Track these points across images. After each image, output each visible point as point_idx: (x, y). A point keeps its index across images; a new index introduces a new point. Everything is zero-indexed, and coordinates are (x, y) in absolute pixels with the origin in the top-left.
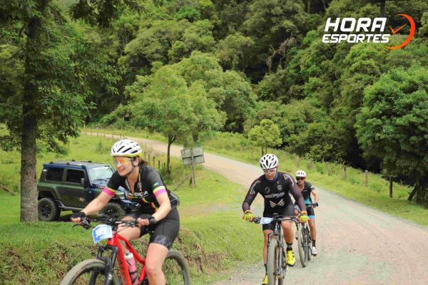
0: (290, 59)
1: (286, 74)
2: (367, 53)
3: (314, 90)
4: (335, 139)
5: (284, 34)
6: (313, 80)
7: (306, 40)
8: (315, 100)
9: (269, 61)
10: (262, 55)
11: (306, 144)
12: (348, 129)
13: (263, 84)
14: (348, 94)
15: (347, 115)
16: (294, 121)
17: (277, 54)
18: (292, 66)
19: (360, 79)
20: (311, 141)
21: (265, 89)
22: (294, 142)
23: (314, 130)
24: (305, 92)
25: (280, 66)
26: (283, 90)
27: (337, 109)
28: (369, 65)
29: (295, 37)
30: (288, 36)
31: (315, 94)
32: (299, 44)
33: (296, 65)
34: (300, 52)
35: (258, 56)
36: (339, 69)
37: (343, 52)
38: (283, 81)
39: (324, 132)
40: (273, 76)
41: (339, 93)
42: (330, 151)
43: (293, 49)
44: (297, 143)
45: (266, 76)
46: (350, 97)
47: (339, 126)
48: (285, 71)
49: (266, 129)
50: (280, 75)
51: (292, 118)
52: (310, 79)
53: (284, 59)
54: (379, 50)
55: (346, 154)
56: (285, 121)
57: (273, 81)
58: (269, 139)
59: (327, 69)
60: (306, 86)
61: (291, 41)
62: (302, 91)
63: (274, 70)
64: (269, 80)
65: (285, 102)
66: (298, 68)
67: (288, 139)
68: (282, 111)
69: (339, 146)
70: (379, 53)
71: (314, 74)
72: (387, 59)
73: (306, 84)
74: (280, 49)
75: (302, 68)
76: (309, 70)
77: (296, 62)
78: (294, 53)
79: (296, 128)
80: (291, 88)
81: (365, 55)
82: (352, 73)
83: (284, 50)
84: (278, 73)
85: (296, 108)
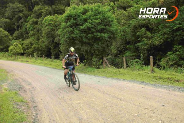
0: (23, 26)
1: (22, 31)
2: (50, 19)
3: (32, 35)
4: (42, 50)
5: (20, 18)
6: (32, 32)
7: (28, 20)
8: (33, 38)
9: (16, 27)
10: (13, 25)
11: (32, 53)
12: (46, 46)
13: (14, 35)
14: (45, 34)
15: (46, 41)
16: (27, 46)
17: (18, 25)
18: (24, 28)
19: (49, 28)
20: (34, 52)
21: (15, 37)
22: (28, 52)
23: (34, 48)
24: (30, 37)
25: (20, 29)
26: (22, 37)
27: (41, 40)
28: (51, 23)
29: (24, 19)
30: (21, 19)
31: (33, 37)
32: (25, 21)
33: (25, 28)
34: (26, 24)
35: (12, 26)
36: (40, 27)
37: (41, 22)
38: (22, 33)
39: (38, 48)
40: (17, 32)
41: (41, 35)
42: (41, 54)
43: (24, 23)
44: (29, 52)
45: (15, 32)
46: (46, 35)
47: (43, 45)
48: (21, 30)
49: (16, 46)
50: (20, 31)
51: (26, 45)
52: (31, 32)
53: (21, 27)
54: (54, 19)
55: (46, 55)
56: (24, 46)
57: (18, 33)
58: (18, 50)
59: (36, 28)
60: (29, 34)
61: (22, 20)
62: (28, 36)
63: (18, 30)
64: (16, 33)
65: (23, 40)
66: (26, 29)
67: (25, 52)
68: (22, 43)
69: (44, 52)
70: (54, 20)
71: (32, 30)
72: (57, 21)
73: (30, 34)
74: (19, 23)
75: (27, 28)
76: (30, 29)
77: (25, 27)
78: (24, 24)
79: (28, 48)
80: (25, 36)
81: (49, 20)
82: (45, 27)
83: (20, 23)
84: (19, 31)
85: (27, 41)
